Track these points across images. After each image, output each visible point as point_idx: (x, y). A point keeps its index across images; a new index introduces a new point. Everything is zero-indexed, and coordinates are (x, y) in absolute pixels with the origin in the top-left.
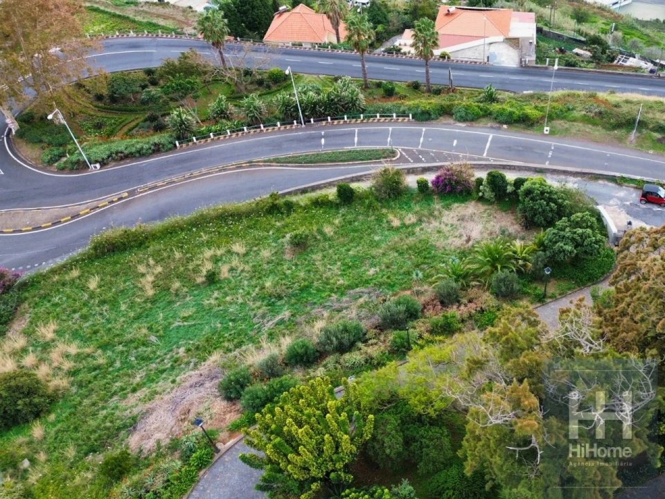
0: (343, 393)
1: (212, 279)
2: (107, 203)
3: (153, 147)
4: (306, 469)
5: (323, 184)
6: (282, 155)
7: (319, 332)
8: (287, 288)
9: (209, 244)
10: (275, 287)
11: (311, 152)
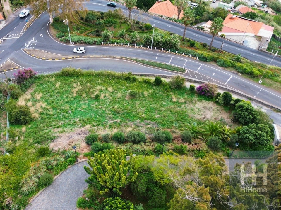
0: (129, 159)
1: (97, 97)
2: (72, 58)
3: (93, 42)
4: (105, 182)
5: (151, 75)
6: (139, 59)
7: (128, 132)
8: (122, 111)
9: (100, 84)
10: (118, 108)
11: (150, 60)
